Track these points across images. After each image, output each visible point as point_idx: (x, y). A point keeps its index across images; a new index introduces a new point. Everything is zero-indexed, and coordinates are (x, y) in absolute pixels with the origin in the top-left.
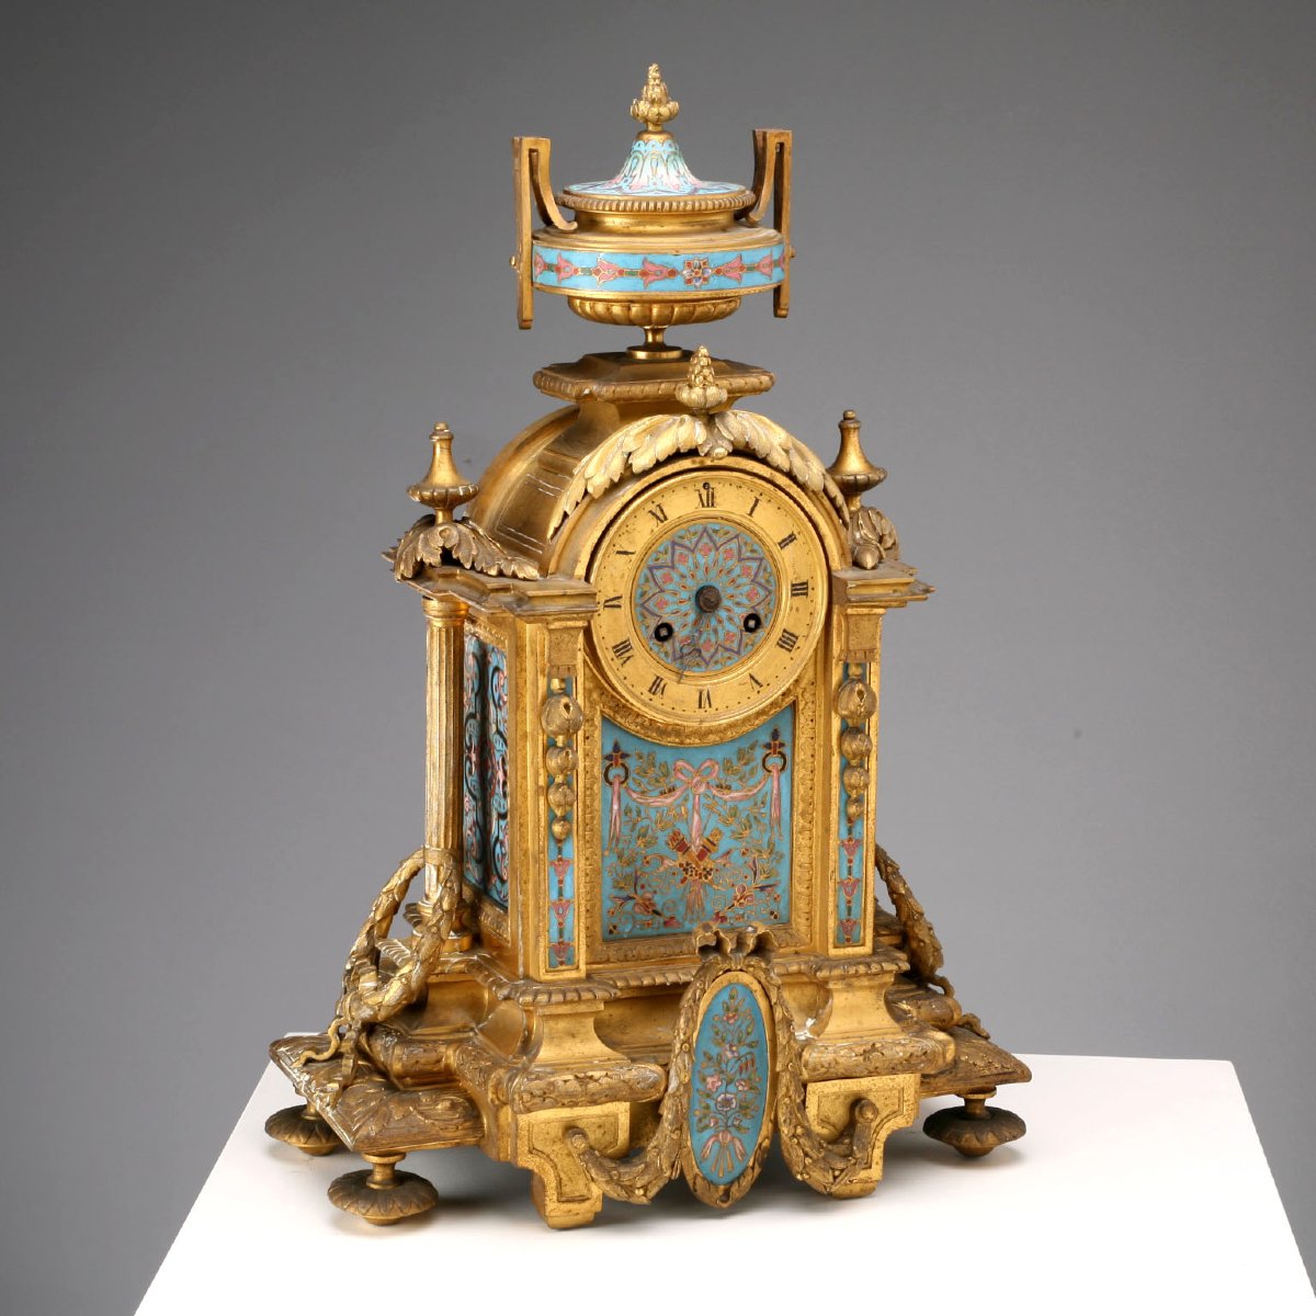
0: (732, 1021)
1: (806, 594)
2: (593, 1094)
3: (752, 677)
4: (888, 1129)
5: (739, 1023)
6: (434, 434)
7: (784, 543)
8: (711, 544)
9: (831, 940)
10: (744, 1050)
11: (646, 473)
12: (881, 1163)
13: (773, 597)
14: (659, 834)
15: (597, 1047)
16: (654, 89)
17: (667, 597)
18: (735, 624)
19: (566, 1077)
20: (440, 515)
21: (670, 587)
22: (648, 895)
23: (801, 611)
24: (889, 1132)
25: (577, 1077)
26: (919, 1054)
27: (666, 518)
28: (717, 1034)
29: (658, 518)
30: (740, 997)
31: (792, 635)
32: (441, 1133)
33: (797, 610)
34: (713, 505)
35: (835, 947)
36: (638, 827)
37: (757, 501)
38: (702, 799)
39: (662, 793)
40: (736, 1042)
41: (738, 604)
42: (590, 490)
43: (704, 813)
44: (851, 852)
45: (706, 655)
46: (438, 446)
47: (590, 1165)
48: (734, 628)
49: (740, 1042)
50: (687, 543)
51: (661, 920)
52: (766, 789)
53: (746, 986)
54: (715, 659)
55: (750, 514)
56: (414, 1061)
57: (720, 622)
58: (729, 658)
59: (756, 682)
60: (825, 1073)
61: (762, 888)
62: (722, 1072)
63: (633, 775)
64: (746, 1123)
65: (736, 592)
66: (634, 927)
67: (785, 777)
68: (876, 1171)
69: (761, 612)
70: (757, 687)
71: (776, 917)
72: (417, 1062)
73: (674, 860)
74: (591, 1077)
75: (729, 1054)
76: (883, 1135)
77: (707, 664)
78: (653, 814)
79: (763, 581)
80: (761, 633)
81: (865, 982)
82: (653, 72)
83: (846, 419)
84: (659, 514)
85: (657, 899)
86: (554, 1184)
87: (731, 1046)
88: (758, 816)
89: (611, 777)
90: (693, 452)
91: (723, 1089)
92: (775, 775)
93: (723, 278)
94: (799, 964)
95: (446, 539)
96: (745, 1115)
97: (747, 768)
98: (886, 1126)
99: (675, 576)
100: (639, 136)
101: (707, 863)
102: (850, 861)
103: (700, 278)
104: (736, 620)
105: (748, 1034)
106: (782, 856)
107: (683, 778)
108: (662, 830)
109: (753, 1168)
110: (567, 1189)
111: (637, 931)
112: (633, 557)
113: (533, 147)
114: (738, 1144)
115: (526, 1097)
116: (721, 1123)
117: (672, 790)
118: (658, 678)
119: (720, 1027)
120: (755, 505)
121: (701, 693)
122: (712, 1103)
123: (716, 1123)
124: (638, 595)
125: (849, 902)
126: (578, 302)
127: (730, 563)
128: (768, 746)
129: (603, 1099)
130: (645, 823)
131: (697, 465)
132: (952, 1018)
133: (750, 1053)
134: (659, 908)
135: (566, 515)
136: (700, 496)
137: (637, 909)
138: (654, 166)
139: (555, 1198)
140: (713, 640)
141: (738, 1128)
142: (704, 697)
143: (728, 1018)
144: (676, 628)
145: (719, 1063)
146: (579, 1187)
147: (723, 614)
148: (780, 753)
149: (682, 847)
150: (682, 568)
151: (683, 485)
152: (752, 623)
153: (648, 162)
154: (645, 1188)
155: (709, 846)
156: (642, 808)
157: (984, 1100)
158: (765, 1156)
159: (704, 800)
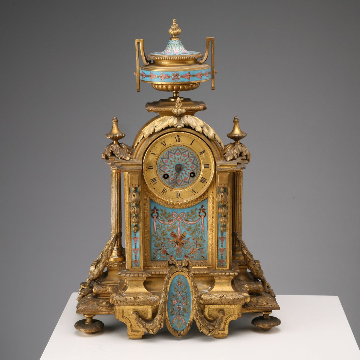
0: (180, 285)
1: (209, 167)
2: (138, 302)
3: (192, 190)
4: (230, 319)
5: (182, 286)
6: (113, 120)
7: (201, 153)
8: (180, 152)
9: (216, 265)
10: (184, 294)
11: (159, 132)
12: (228, 329)
13: (199, 168)
14: (168, 232)
15: (144, 290)
16: (174, 27)
17: (166, 166)
18: (187, 175)
19: (131, 297)
20: (115, 142)
21: (167, 164)
22: (165, 249)
23: (207, 172)
24: (230, 320)
25: (134, 297)
26: (237, 299)
27: (166, 145)
28: (175, 288)
29: (164, 145)
30: (182, 279)
31: (205, 179)
32: (101, 310)
33: (206, 171)
34: (180, 142)
35: (218, 267)
36: (162, 230)
37: (193, 141)
38: (181, 223)
39: (169, 221)
40: (181, 291)
41: (188, 169)
42: (145, 136)
43: (181, 227)
44: (222, 241)
45: (179, 183)
46: (114, 123)
47: (138, 322)
48: (187, 176)
49: (182, 291)
50: (173, 152)
51: (169, 256)
52: (199, 222)
53: (184, 276)
54: (181, 184)
55: (191, 145)
56: (99, 290)
57: (182, 174)
58: (186, 184)
59: (194, 192)
60: (208, 302)
61: (199, 249)
62: (177, 299)
63: (160, 215)
64: (185, 314)
65: (188, 166)
66: (161, 258)
67: (205, 218)
68: (226, 331)
69: (195, 172)
70: (194, 193)
71: (203, 258)
72: (100, 290)
73: (172, 239)
74: (138, 298)
75: (179, 295)
76: (228, 321)
77: (179, 186)
78: (166, 226)
79: (195, 163)
80: (195, 178)
81: (224, 277)
82: (174, 21)
83: (235, 119)
84: (164, 144)
85: (168, 251)
86: (130, 327)
87: (180, 292)
88: (198, 229)
89: (153, 216)
90: (173, 127)
91: (178, 304)
92: (202, 218)
93: (184, 78)
94: (207, 271)
95: (113, 149)
96: (185, 312)
97: (194, 216)
98: (229, 319)
99: (169, 161)
100: (171, 39)
101: (182, 241)
102: (222, 243)
103: (177, 78)
104: (188, 174)
105: (185, 289)
106: (205, 241)
107: (174, 217)
108: (169, 231)
109: (188, 327)
110: (134, 328)
111: (162, 259)
112: (156, 155)
113: (139, 42)
114: (183, 320)
115: (118, 302)
116: (178, 314)
117: (172, 220)
118: (164, 189)
119: (176, 287)
120: (192, 142)
121: (177, 194)
122: (175, 308)
123: (176, 314)
124: (158, 166)
125: (222, 255)
126: (154, 85)
127: (185, 158)
128: (200, 210)
129: (142, 304)
130: (164, 229)
131: (175, 130)
132: (260, 290)
133: (186, 295)
134: (168, 253)
135: (138, 143)
136: (176, 139)
137: (162, 253)
138: (172, 47)
139: (130, 330)
140: (181, 179)
141: (183, 315)
142: (178, 194)
143: (179, 284)
144: (169, 175)
145: (176, 297)
146: (137, 328)
147: (183, 172)
148: (204, 212)
149: (175, 236)
150: (171, 159)
151: (171, 136)
152: (192, 175)
153: (171, 46)
154: (153, 330)
155: (183, 237)
156: (163, 225)
157: (269, 314)
158: (192, 324)
159: (181, 224)
